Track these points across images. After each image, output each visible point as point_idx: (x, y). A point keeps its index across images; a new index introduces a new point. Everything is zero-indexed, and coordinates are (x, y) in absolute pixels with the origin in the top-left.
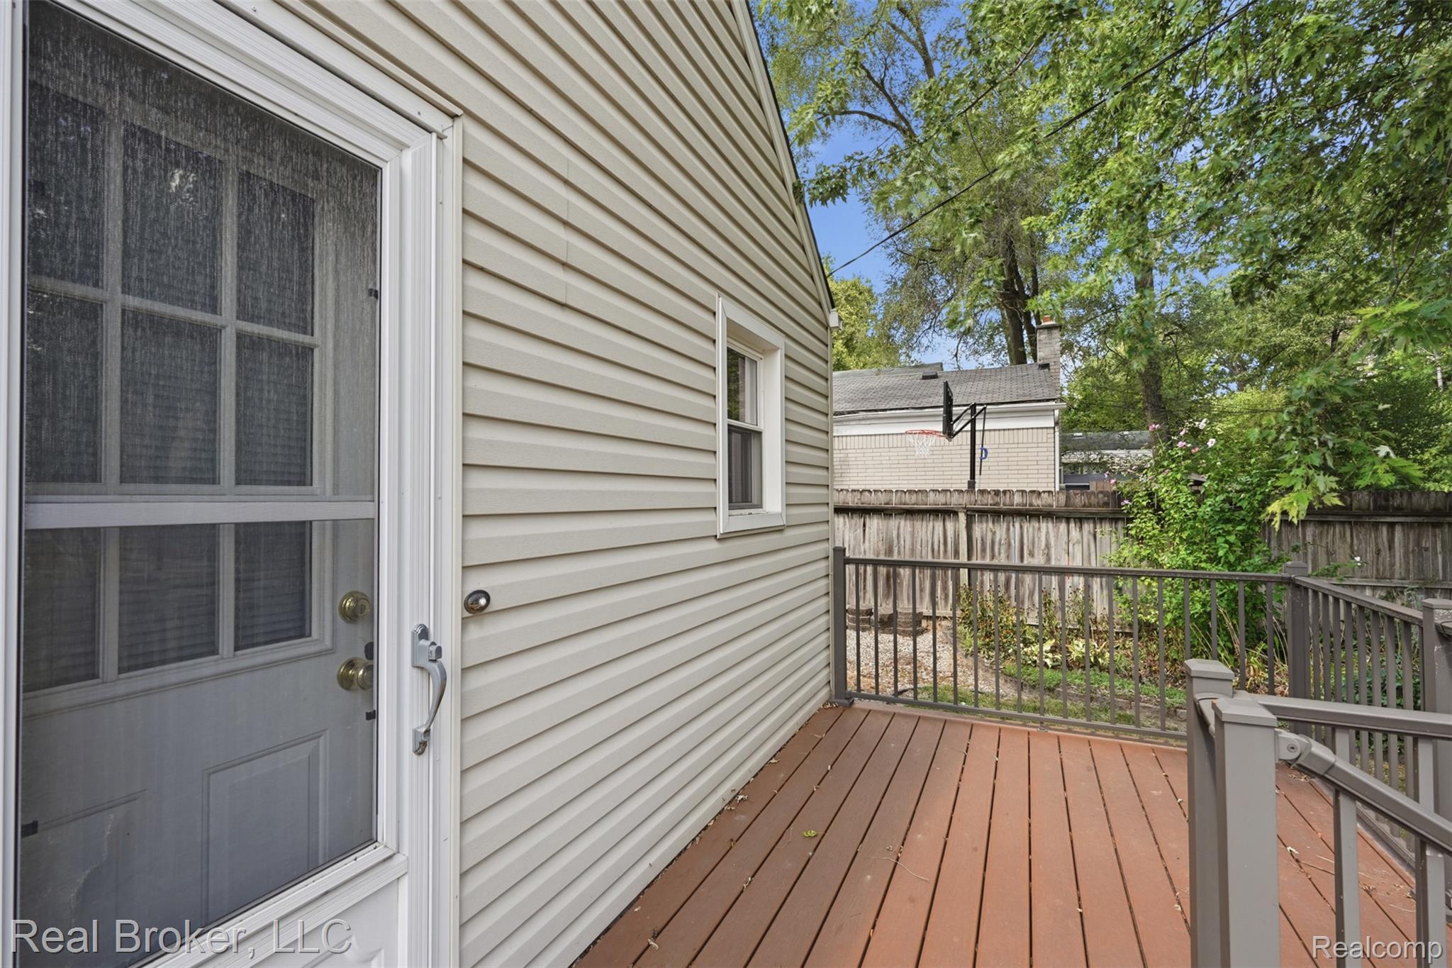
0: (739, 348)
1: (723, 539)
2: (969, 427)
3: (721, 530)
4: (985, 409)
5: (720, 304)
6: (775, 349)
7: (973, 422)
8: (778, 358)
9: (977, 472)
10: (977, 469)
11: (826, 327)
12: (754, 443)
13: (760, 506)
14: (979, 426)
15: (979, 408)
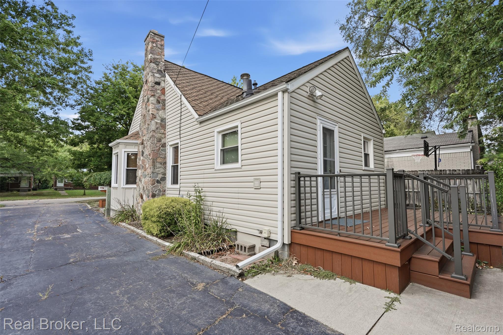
0: (365, 140)
1: (364, 170)
2: (434, 153)
3: (363, 169)
4: (439, 147)
5: (362, 134)
6: (371, 140)
7: (435, 151)
8: (372, 141)
9: (437, 166)
10: (437, 165)
11: (382, 133)
12: (368, 156)
13: (369, 167)
14: (437, 152)
15: (437, 147)
